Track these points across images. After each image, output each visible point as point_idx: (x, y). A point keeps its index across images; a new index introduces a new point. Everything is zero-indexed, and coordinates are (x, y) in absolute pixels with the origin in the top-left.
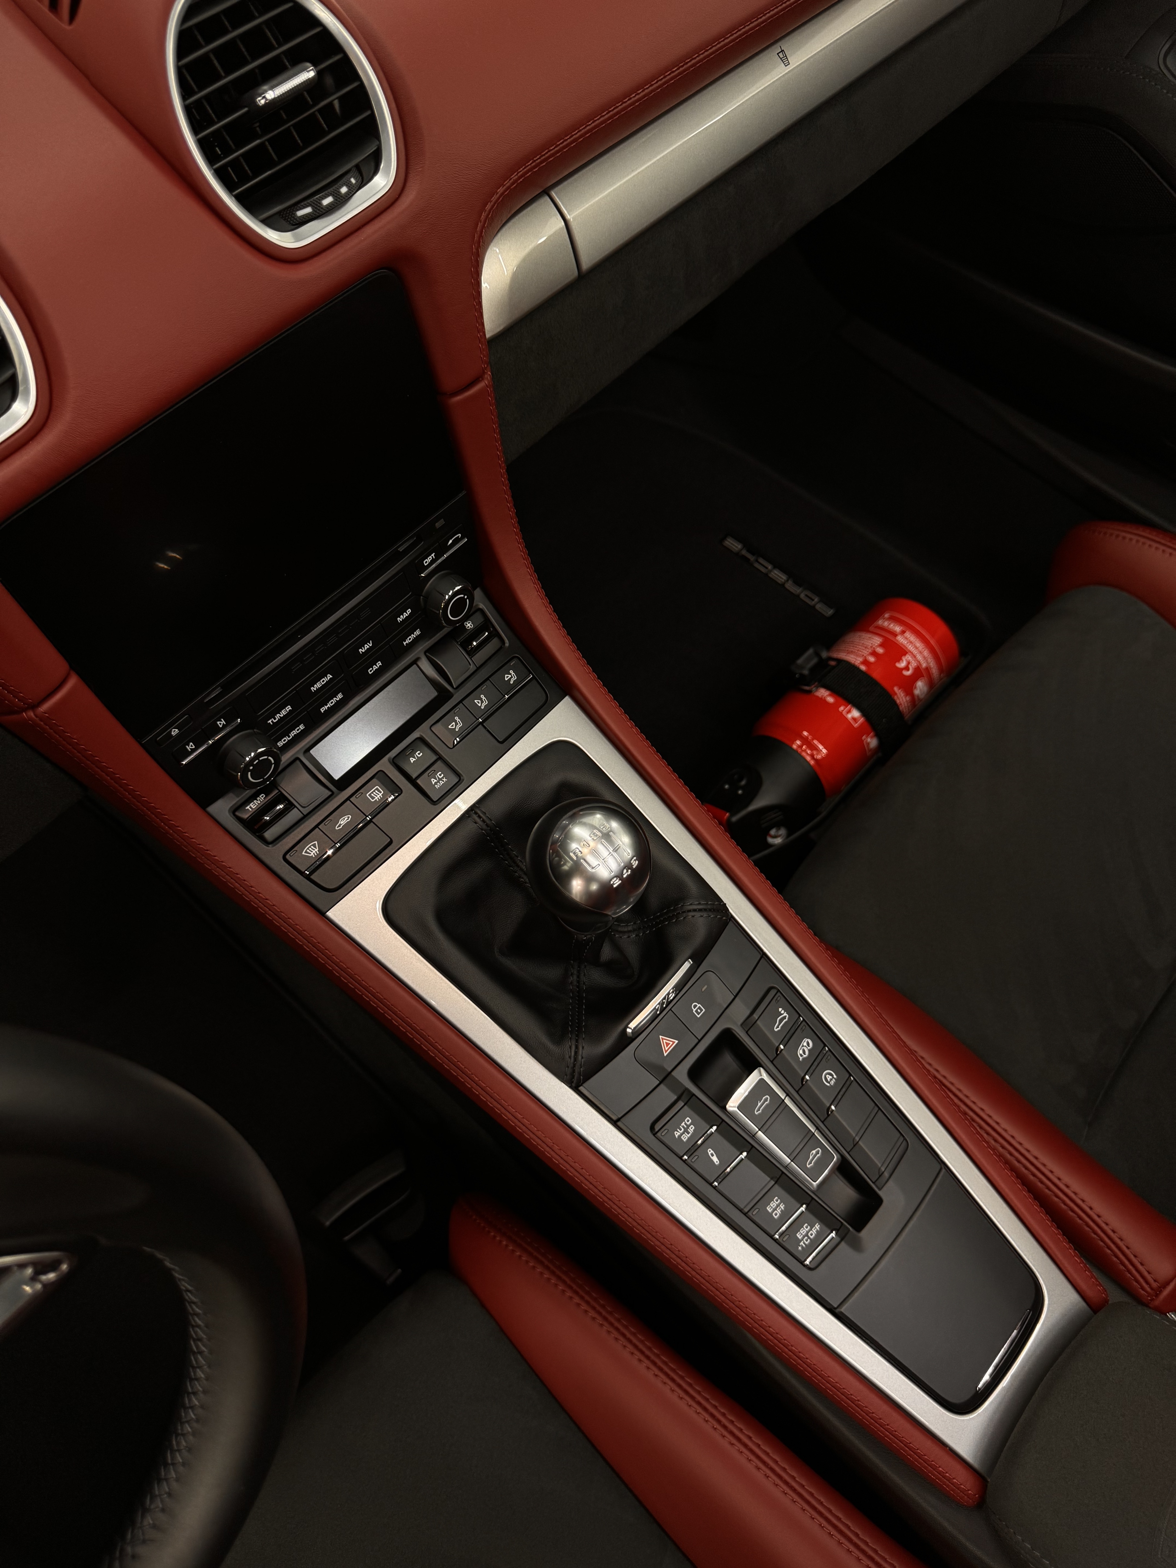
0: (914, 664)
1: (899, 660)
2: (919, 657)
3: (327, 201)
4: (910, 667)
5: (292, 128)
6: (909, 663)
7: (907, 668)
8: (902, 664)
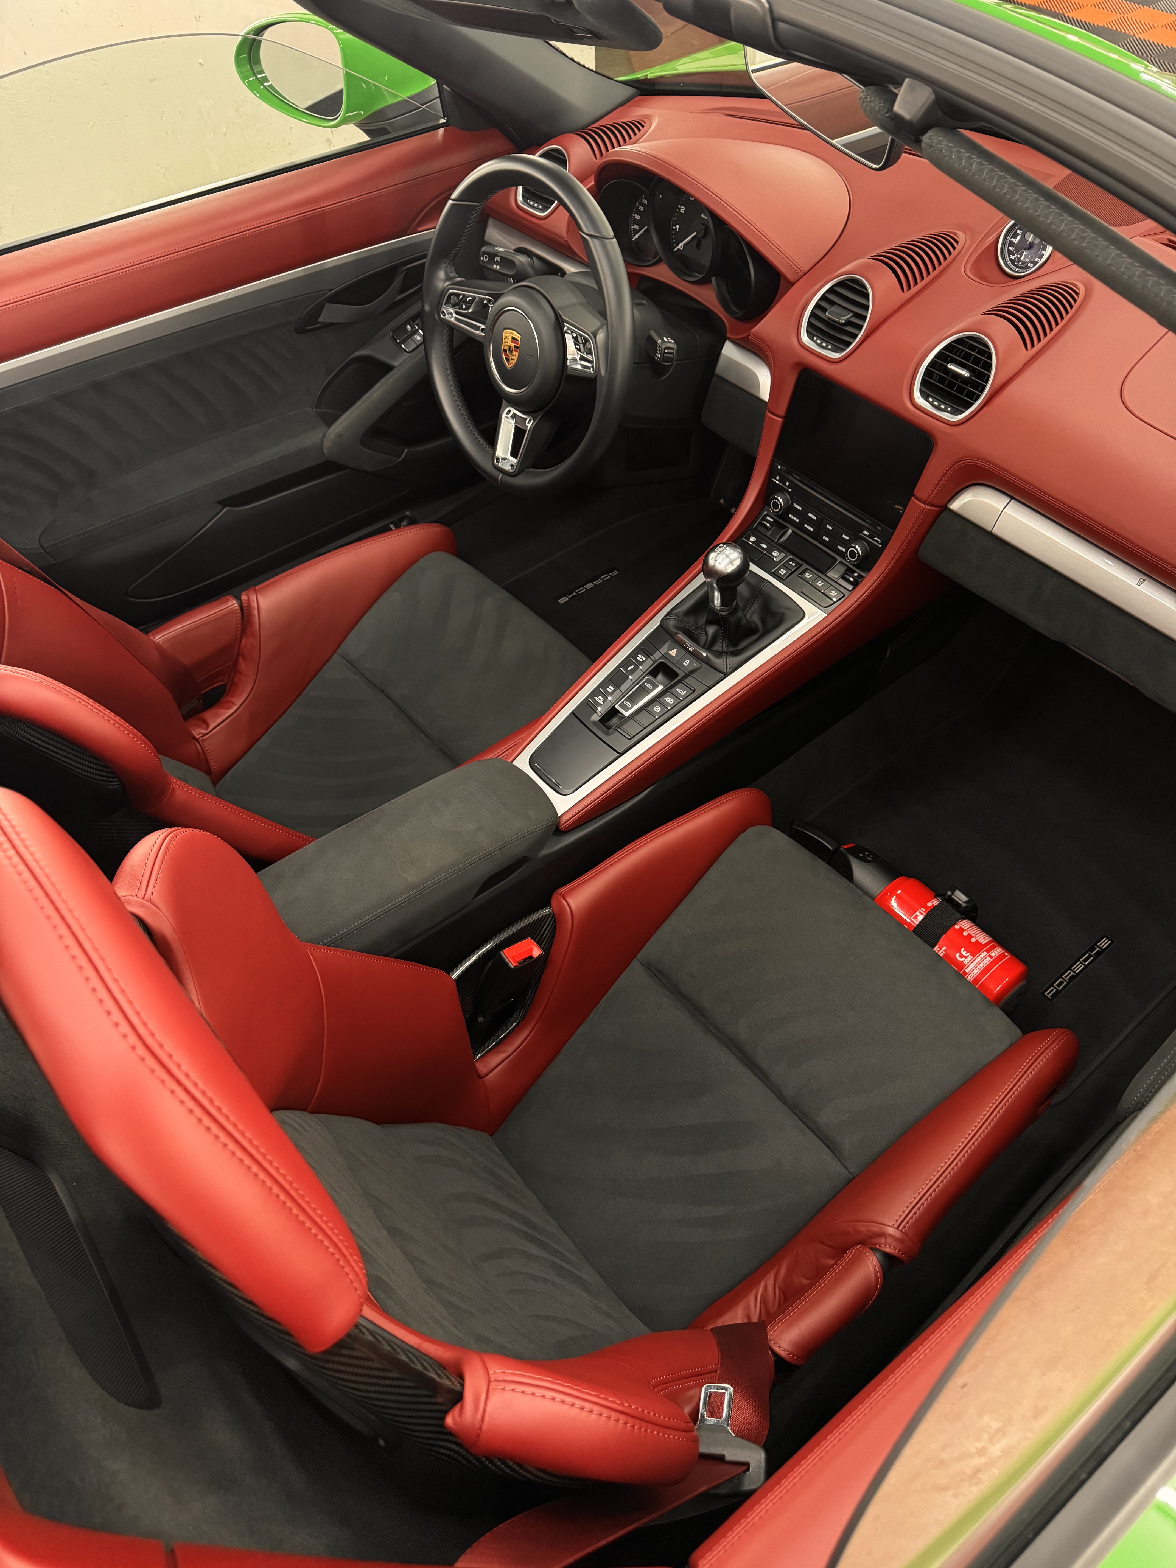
0: (966, 961)
1: (967, 951)
2: (972, 966)
3: (943, 407)
4: (964, 959)
5: (957, 385)
6: (966, 957)
7: (961, 956)
8: (964, 953)
